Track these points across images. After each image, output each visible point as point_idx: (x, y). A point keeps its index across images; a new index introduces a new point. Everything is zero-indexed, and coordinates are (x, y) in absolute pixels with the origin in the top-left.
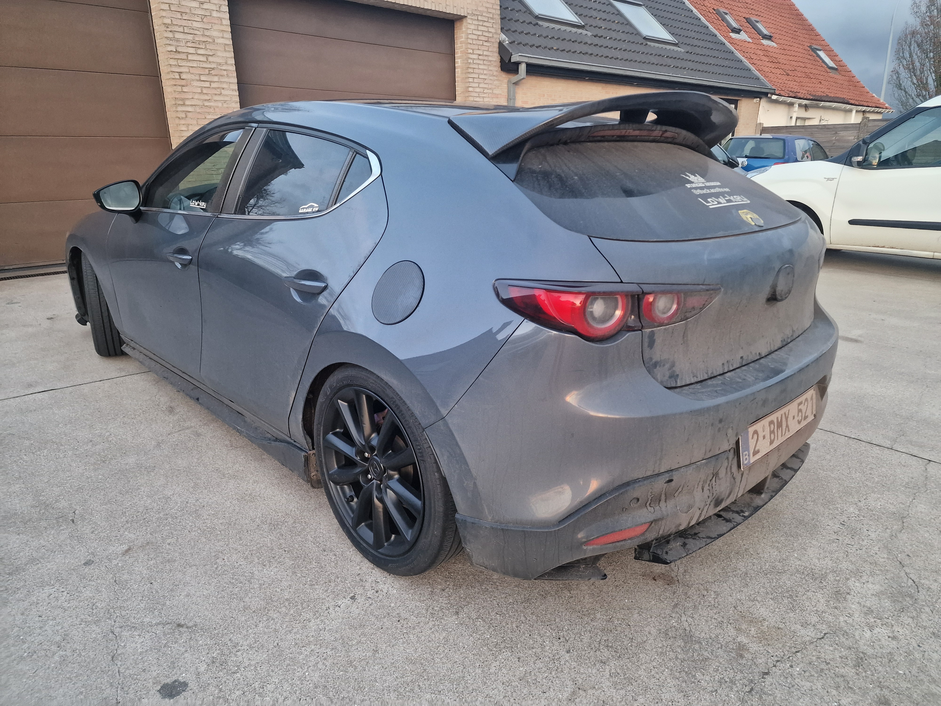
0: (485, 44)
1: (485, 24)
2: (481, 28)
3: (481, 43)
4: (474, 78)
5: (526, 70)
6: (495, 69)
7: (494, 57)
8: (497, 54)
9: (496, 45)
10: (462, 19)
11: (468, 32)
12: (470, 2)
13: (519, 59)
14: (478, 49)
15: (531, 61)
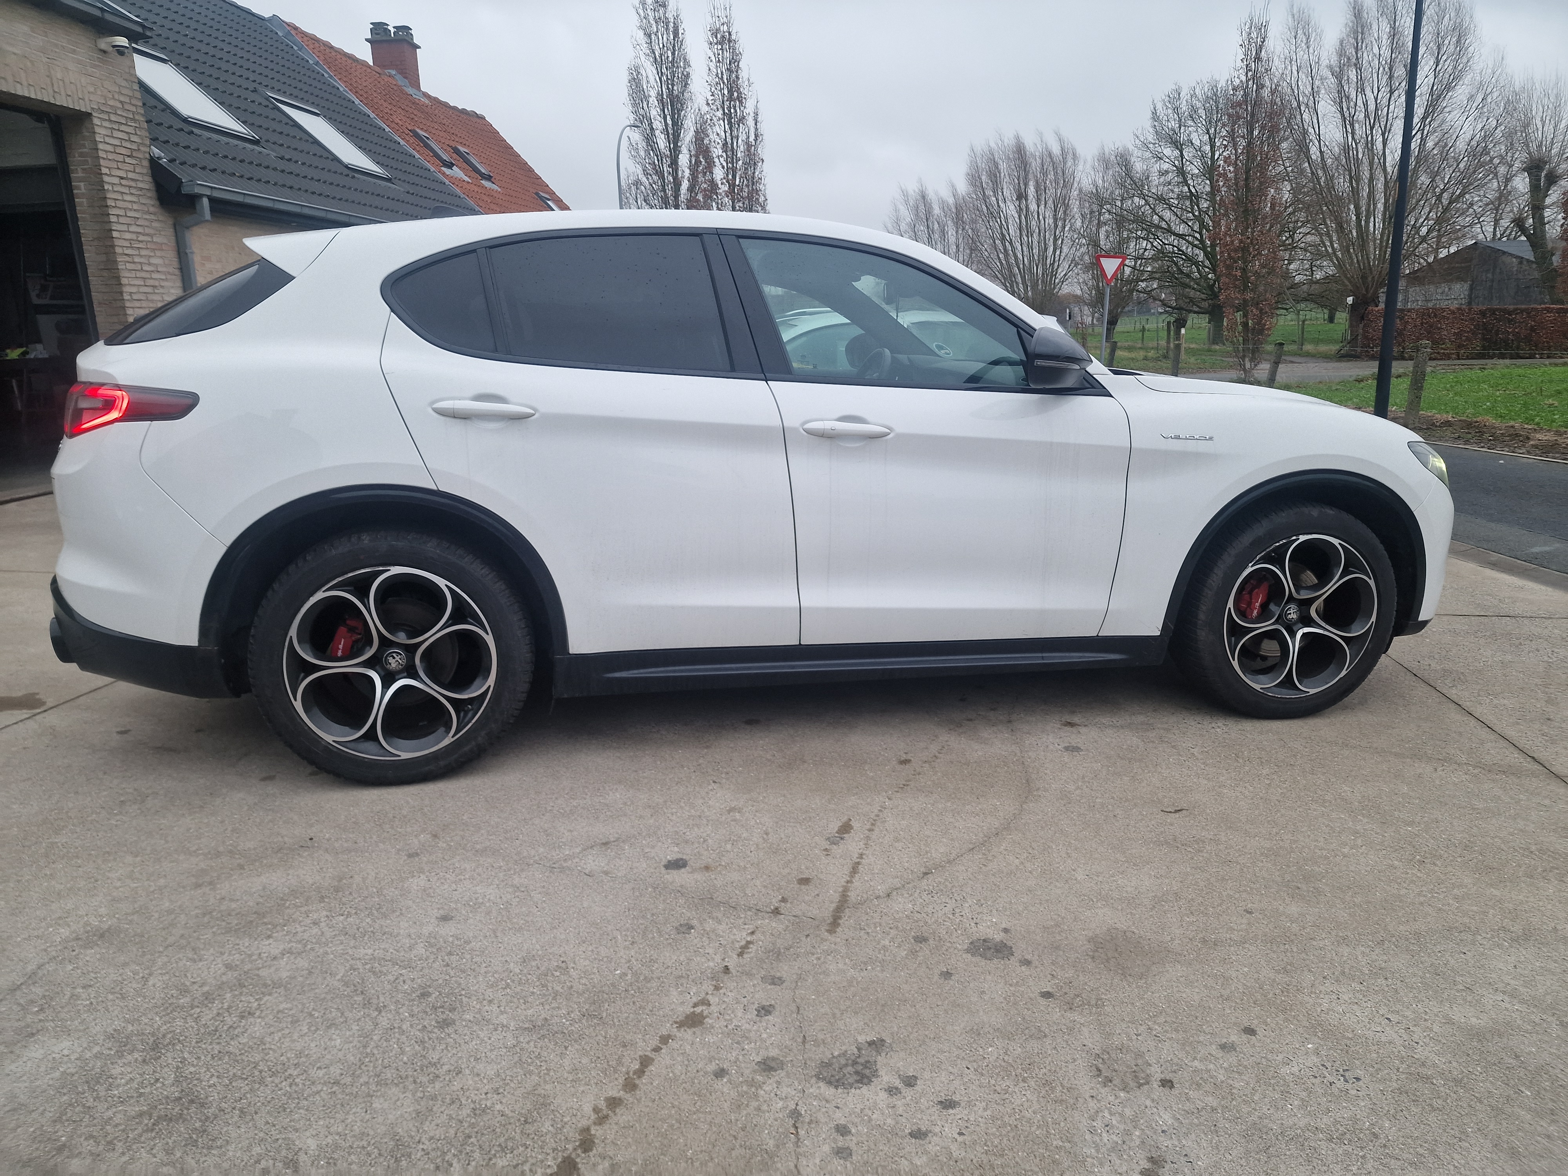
0: (128, 160)
1: (123, 128)
2: (116, 134)
3: (121, 158)
4: (118, 216)
5: (212, 210)
6: (150, 202)
7: (146, 183)
8: (149, 179)
9: (146, 163)
10: (81, 118)
11: (98, 139)
12: (92, 90)
13: (198, 190)
14: (118, 168)
15: (216, 194)
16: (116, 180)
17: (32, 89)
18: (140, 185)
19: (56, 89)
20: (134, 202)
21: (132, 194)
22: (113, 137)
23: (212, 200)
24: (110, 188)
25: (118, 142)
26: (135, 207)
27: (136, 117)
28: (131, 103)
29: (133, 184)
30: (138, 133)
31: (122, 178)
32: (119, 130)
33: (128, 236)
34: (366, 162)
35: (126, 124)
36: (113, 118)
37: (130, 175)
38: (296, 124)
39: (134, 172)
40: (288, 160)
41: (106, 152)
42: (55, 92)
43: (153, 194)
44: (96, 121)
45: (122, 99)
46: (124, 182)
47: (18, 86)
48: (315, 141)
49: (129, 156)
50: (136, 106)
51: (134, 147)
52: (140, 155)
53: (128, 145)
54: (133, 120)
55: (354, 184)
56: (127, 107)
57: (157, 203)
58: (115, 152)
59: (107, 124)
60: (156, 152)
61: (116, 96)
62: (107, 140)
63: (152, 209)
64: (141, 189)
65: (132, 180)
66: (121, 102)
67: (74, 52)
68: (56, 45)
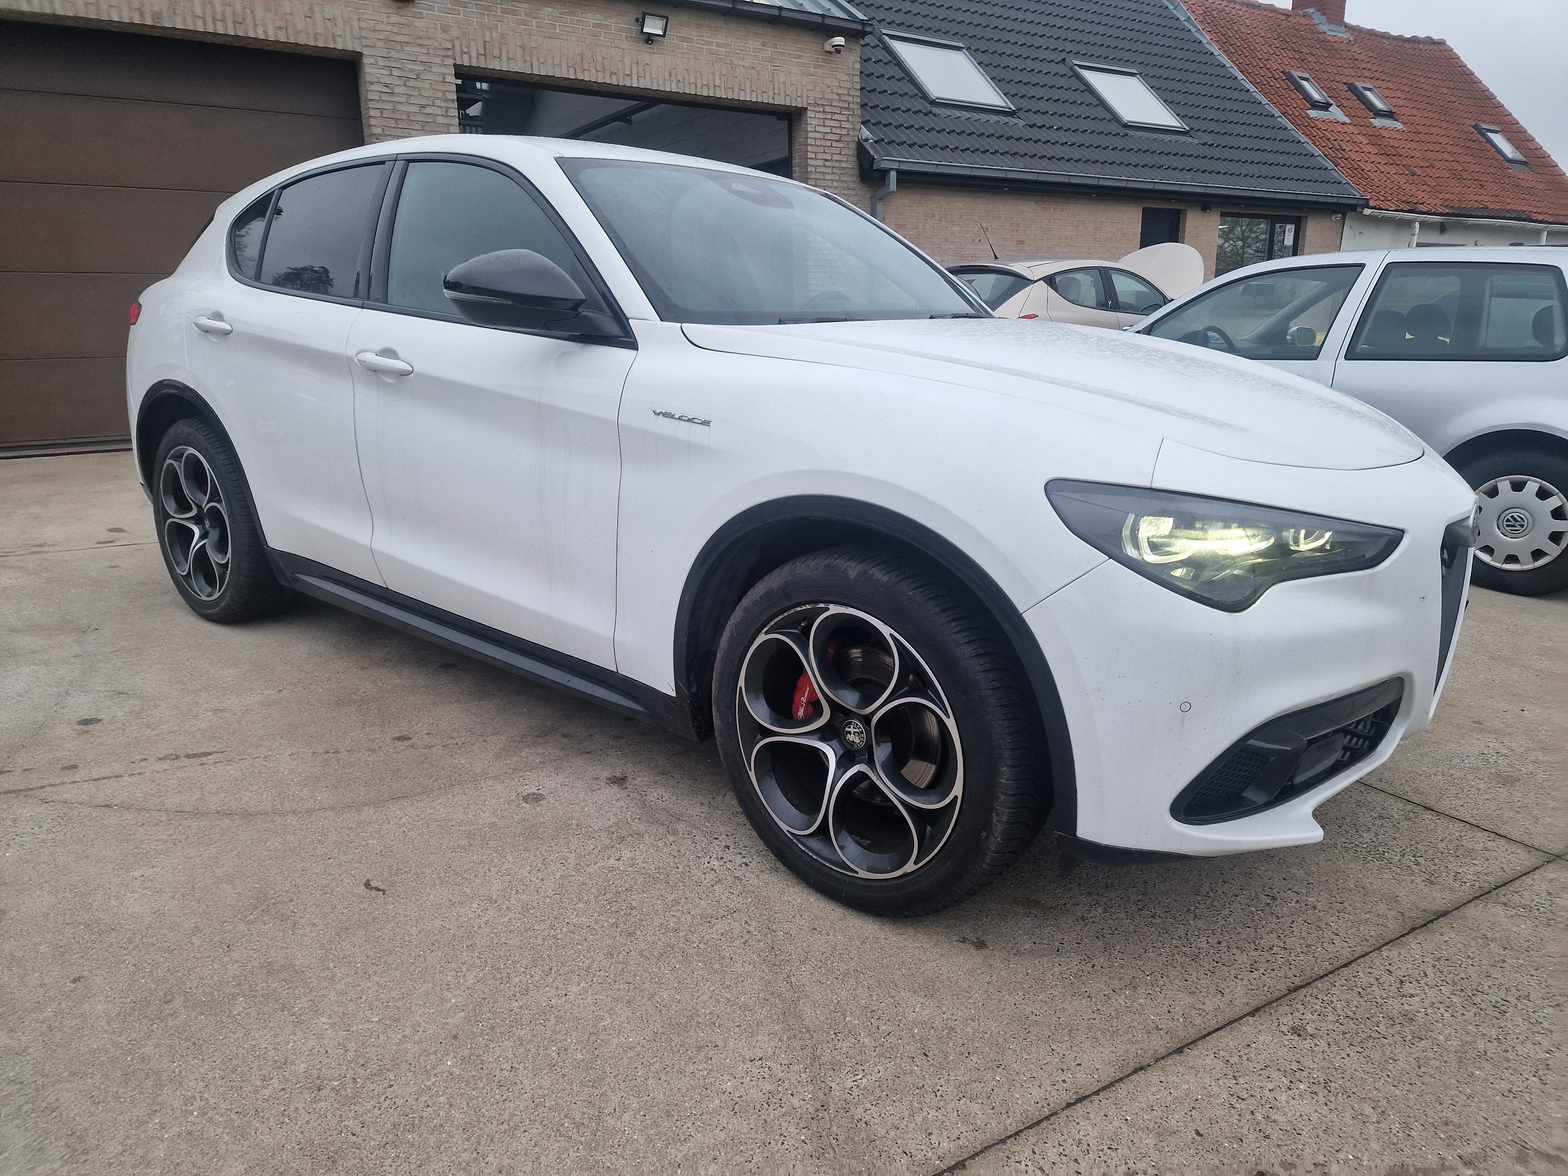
0: (835, 144)
2: (827, 123)
3: (828, 143)
5: (899, 181)
6: (851, 179)
7: (849, 162)
8: (855, 159)
9: (853, 146)
10: (801, 112)
11: (809, 129)
12: (811, 87)
13: (883, 165)
14: (824, 152)
15: (904, 167)
16: (820, 163)
17: (754, 94)
18: (844, 165)
19: (776, 92)
20: (835, 180)
21: (834, 173)
22: (824, 126)
23: (899, 172)
24: (814, 170)
25: (828, 130)
26: (835, 184)
27: (852, 106)
28: (848, 95)
29: (837, 165)
30: (850, 119)
31: (827, 160)
32: (831, 119)
34: (1163, 117)
35: (840, 113)
36: (827, 109)
37: (835, 157)
38: (1089, 89)
39: (840, 154)
40: (1039, 127)
41: (815, 139)
42: (775, 94)
43: (857, 172)
44: (810, 114)
45: (840, 91)
46: (827, 164)
47: (742, 93)
48: (1102, 103)
49: (837, 141)
50: (853, 96)
51: (845, 132)
52: (848, 139)
53: (838, 131)
54: (848, 109)
55: (1119, 142)
56: (843, 98)
57: (859, 179)
58: (824, 139)
59: (821, 116)
60: (866, 133)
61: (835, 90)
62: (818, 129)
63: (851, 185)
64: (844, 168)
65: (837, 161)
66: (838, 95)
67: (800, 57)
68: (783, 54)
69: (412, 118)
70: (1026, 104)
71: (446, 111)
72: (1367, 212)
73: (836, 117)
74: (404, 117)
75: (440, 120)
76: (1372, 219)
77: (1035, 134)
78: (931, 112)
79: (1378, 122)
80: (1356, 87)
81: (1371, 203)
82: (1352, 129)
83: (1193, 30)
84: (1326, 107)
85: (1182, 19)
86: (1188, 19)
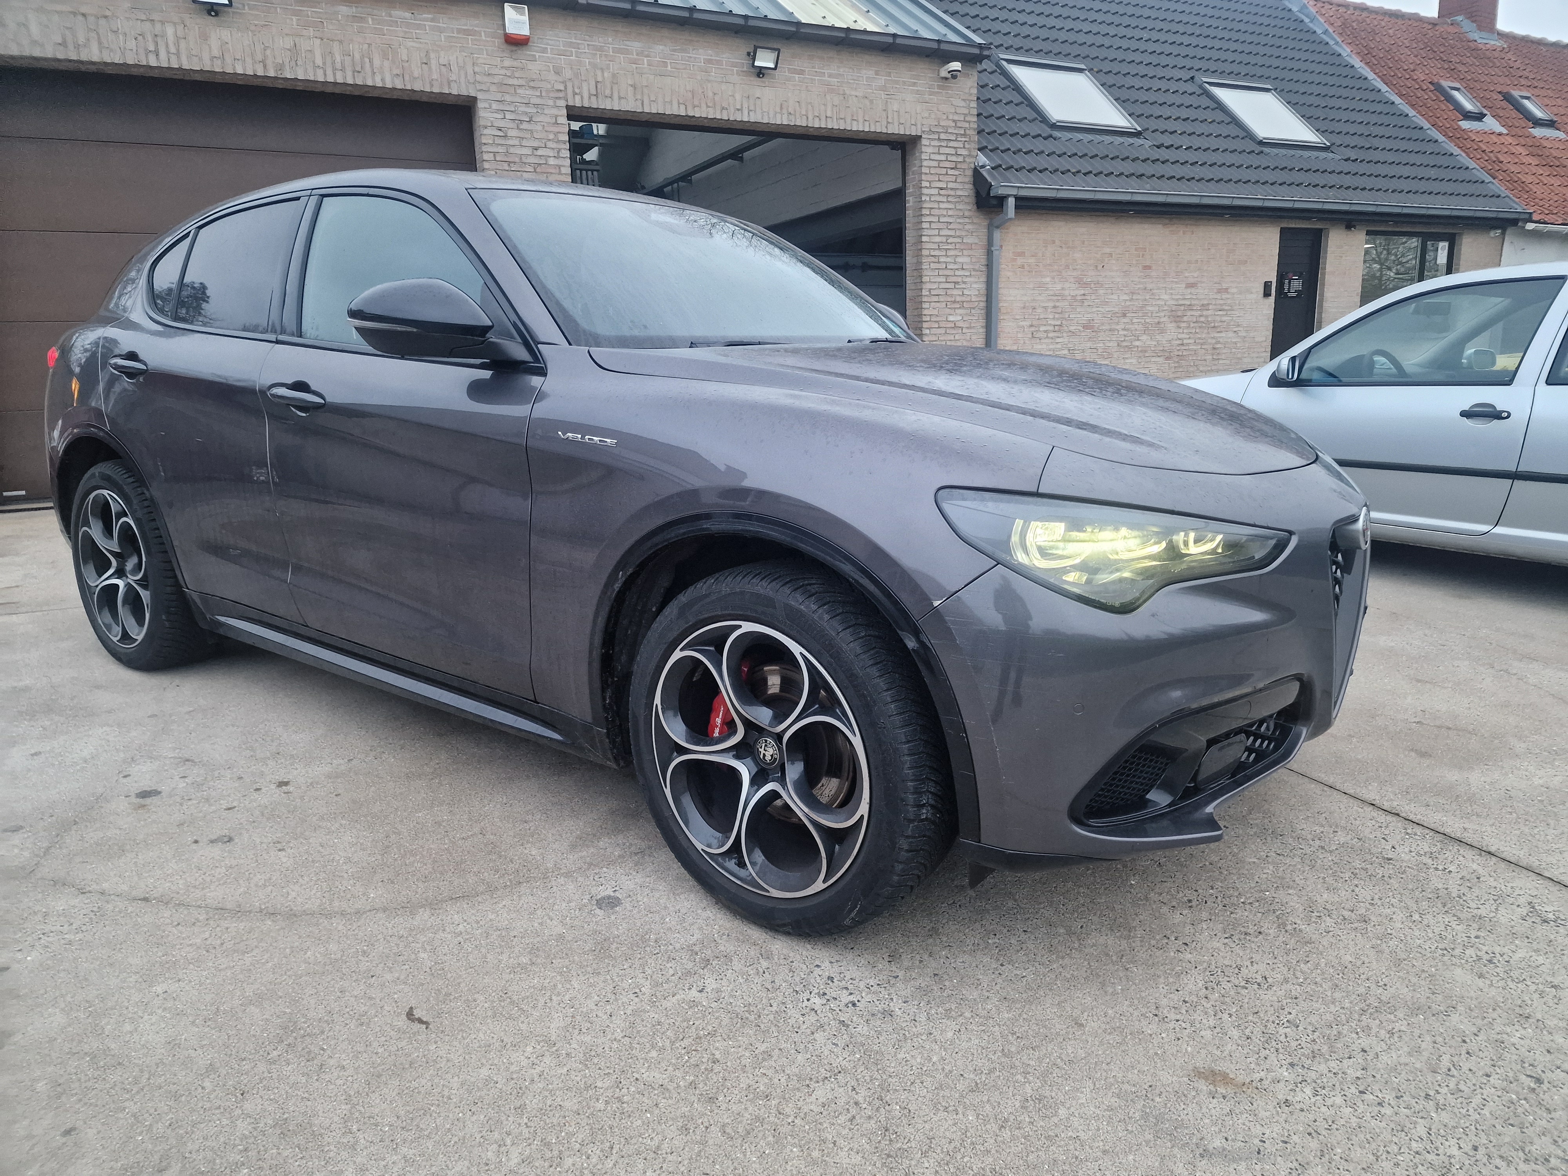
0: (950, 172)
2: (942, 150)
3: (944, 171)
4: (930, 222)
5: (1017, 207)
6: (967, 207)
7: (966, 190)
8: (971, 186)
9: (970, 173)
10: (915, 140)
11: (923, 157)
12: (926, 115)
13: (1001, 192)
14: (939, 180)
15: (1023, 193)
16: (935, 191)
17: (867, 124)
18: (959, 193)
19: (890, 120)
20: (950, 209)
21: (948, 202)
22: (939, 154)
23: (1018, 198)
24: (928, 199)
25: (943, 158)
26: (950, 213)
27: (968, 132)
28: (964, 121)
29: (952, 193)
30: (967, 146)
31: (941, 189)
32: (947, 147)
33: (937, 239)
34: (1303, 133)
35: (956, 140)
36: (943, 136)
37: (951, 185)
38: (1220, 106)
39: (956, 181)
40: (1167, 148)
41: (930, 167)
42: (888, 123)
43: (972, 200)
44: (924, 142)
45: (956, 118)
46: (942, 192)
47: (855, 123)
48: (1235, 121)
49: (952, 169)
50: (969, 122)
51: (960, 159)
52: (964, 166)
53: (954, 158)
54: (964, 135)
55: (1255, 160)
56: (959, 124)
57: (975, 207)
58: (939, 167)
59: (936, 143)
60: (982, 159)
61: (951, 117)
62: (933, 157)
63: (967, 214)
64: (960, 196)
65: (952, 189)
66: (954, 121)
67: (914, 84)
68: (897, 82)
69: (524, 160)
70: (1153, 124)
71: (558, 152)
72: (1530, 226)
73: (951, 144)
74: (517, 160)
75: (552, 161)
76: (1534, 234)
77: (1164, 154)
78: (1051, 136)
79: (1538, 132)
80: (1511, 96)
81: (1535, 217)
82: (1509, 140)
83: (1331, 43)
84: (1480, 117)
85: (1319, 31)
86: (1326, 32)
